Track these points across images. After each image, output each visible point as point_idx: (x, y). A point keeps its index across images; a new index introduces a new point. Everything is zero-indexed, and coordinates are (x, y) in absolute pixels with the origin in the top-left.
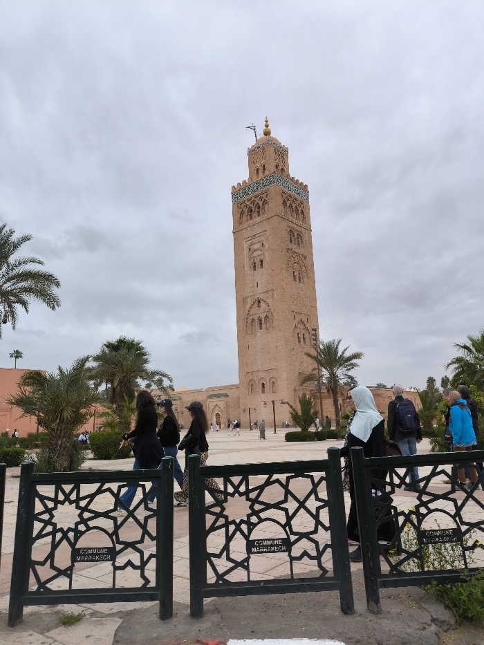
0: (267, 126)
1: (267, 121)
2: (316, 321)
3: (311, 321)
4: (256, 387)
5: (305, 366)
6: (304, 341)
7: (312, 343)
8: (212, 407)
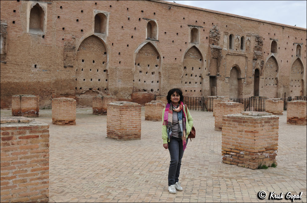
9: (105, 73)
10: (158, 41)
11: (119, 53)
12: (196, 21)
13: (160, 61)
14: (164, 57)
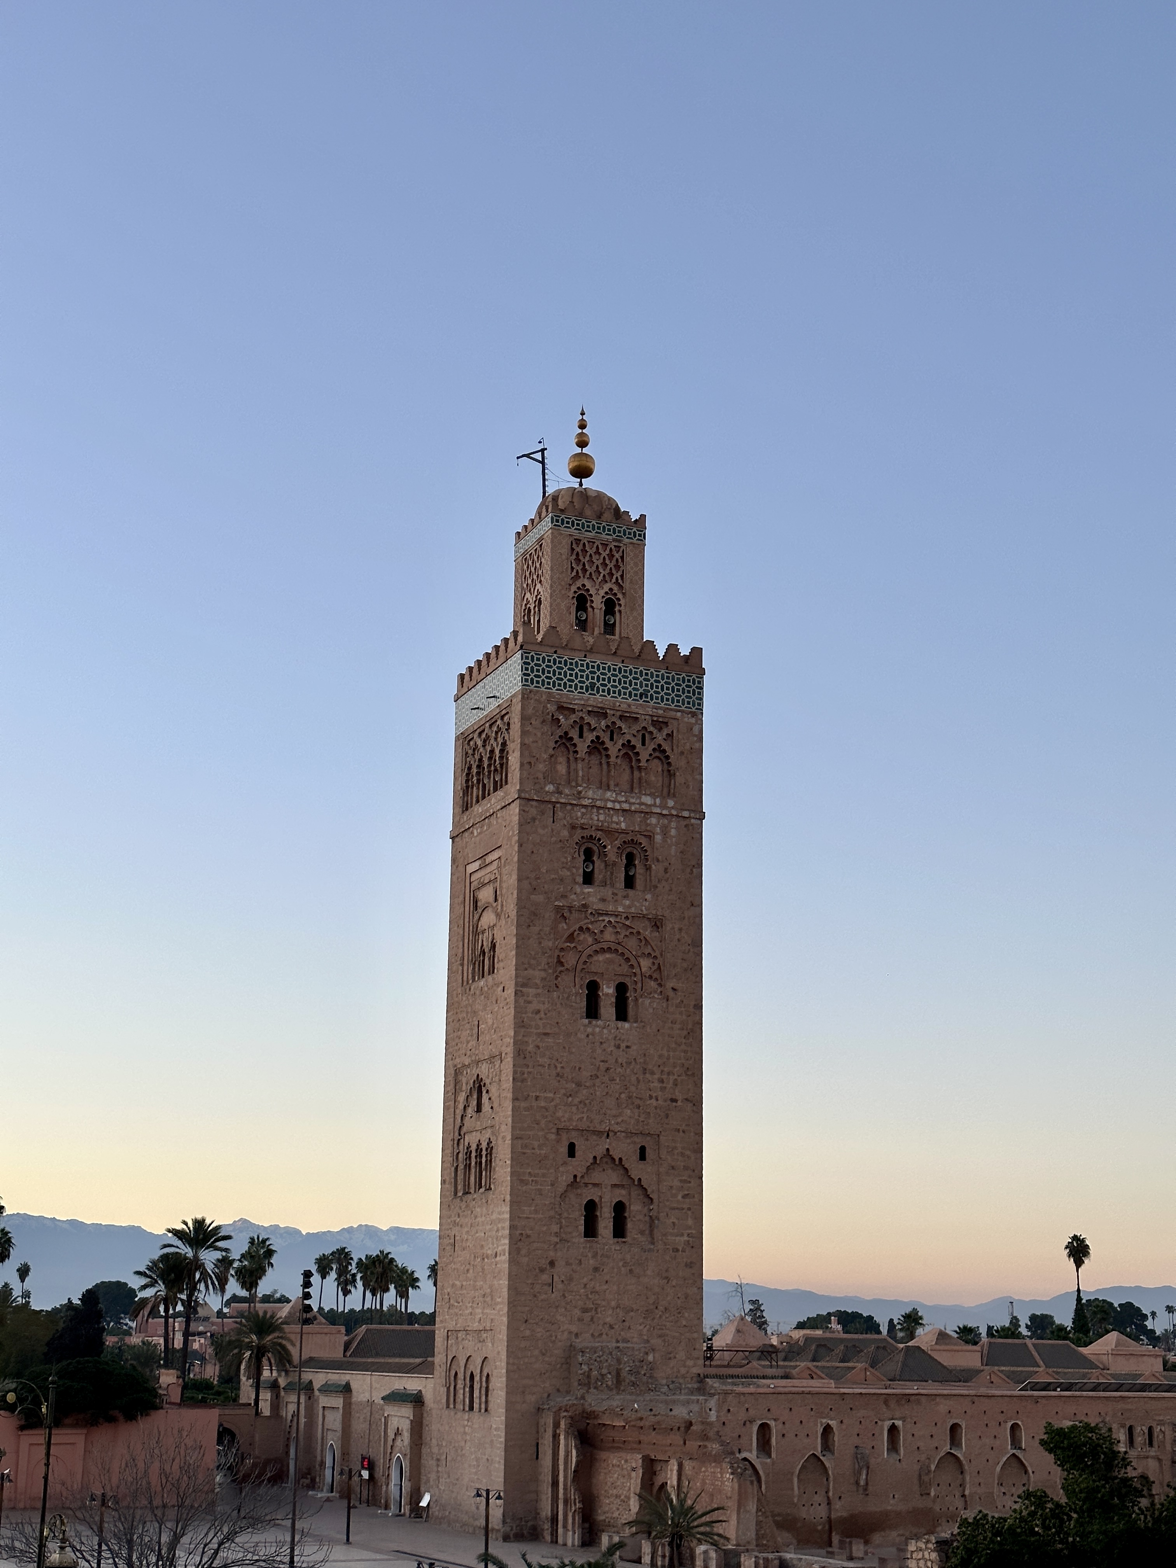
0: (582, 443)
1: (583, 426)
2: (688, 1153)
3: (664, 1154)
4: (460, 1385)
5: (608, 1320)
6: (619, 1231)
7: (657, 1234)
8: (391, 1435)
9: (963, 1499)
10: (1024, 1450)
11: (978, 1472)
12: (1075, 1414)
13: (1029, 1477)
14: (1033, 1472)
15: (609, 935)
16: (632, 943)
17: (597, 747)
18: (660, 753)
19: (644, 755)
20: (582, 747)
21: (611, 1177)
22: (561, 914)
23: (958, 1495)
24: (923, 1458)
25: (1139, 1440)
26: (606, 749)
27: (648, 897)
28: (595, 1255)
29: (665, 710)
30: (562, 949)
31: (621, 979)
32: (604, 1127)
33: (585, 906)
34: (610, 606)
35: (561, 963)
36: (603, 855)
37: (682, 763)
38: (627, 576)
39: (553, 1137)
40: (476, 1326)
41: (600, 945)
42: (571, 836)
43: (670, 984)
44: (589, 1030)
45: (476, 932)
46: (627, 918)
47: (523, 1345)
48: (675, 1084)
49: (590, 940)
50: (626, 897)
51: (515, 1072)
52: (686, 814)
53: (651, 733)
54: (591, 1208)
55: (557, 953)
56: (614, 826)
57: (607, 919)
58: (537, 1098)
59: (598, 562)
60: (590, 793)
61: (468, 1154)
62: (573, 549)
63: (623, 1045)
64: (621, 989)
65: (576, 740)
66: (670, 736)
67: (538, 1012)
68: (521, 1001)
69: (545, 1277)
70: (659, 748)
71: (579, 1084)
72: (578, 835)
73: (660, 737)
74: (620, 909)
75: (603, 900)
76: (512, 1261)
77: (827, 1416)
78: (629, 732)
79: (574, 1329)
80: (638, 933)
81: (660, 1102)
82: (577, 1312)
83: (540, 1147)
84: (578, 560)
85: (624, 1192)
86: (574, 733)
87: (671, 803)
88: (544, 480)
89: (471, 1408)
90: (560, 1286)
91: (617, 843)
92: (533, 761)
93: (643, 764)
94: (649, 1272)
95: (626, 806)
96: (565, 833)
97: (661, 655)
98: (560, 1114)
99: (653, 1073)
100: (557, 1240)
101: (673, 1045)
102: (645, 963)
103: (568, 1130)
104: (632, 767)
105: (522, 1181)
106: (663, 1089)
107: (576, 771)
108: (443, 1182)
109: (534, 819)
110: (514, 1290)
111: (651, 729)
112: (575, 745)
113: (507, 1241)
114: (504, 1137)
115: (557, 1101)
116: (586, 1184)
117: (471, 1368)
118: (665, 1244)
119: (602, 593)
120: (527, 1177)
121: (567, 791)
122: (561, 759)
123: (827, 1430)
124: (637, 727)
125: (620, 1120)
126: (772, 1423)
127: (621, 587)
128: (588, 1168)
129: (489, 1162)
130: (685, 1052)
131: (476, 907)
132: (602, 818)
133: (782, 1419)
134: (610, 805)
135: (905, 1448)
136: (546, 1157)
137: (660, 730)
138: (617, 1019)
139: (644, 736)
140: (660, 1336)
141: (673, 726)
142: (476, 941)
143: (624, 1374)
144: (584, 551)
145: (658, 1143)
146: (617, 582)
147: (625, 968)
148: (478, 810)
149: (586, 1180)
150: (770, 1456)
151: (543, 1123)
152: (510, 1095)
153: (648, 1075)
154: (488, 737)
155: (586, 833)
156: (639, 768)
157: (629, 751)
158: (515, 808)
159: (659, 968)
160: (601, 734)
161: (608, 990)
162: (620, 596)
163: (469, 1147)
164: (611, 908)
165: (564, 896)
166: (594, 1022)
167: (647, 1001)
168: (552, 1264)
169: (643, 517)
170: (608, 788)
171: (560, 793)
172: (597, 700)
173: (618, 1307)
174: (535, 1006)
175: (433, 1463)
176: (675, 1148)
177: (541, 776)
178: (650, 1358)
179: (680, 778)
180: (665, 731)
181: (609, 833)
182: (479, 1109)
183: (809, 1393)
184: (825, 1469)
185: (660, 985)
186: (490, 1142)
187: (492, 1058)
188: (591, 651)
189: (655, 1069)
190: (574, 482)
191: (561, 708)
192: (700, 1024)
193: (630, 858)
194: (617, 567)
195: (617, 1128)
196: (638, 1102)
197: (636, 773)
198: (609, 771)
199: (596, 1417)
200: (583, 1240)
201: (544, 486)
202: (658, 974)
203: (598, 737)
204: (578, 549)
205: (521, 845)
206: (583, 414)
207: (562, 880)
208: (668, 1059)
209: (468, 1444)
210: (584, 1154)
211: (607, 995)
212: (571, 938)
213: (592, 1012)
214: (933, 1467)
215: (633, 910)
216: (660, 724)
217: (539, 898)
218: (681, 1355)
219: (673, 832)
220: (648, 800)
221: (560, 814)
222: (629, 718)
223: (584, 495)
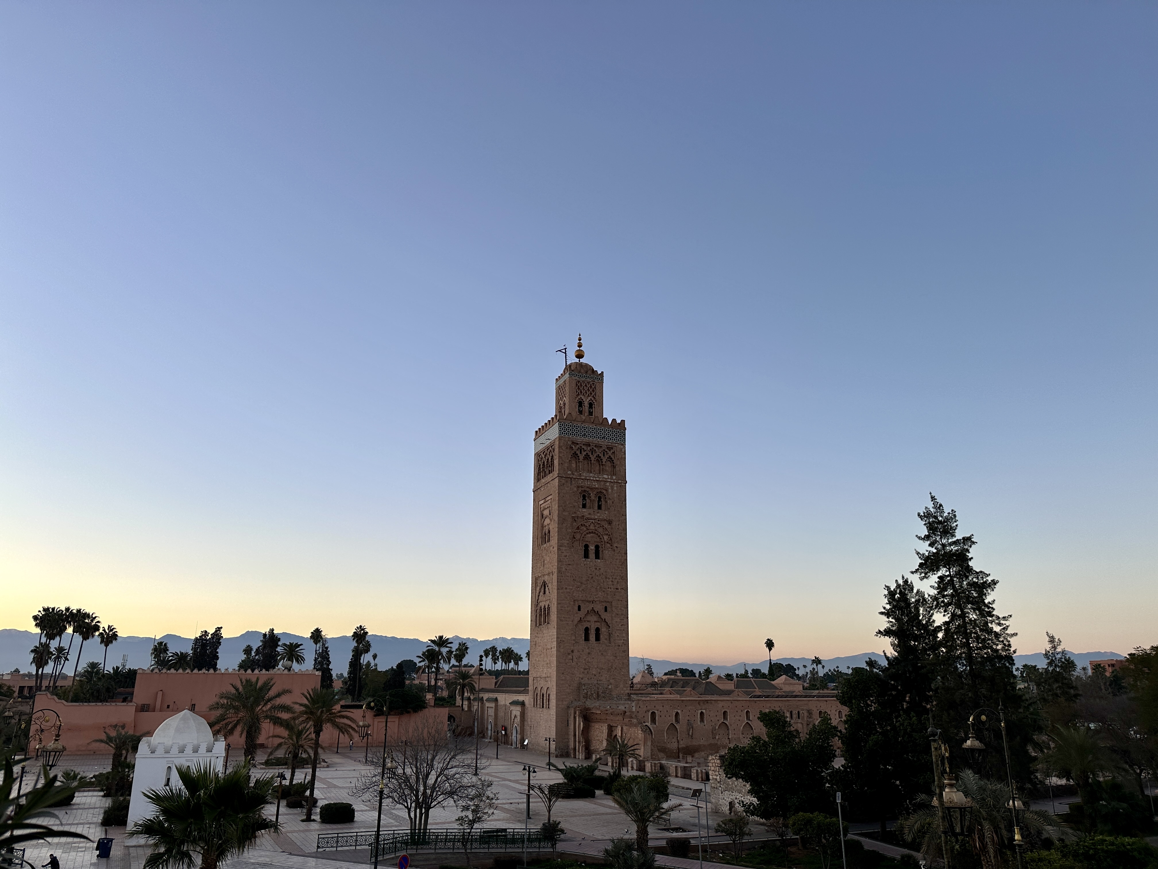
0: (580, 346)
1: (580, 339)
2: (623, 609)
3: (614, 609)
4: (538, 698)
5: (594, 673)
6: (598, 639)
7: (612, 640)
8: (513, 717)
9: (729, 740)
10: (751, 721)
11: (734, 729)
12: (770, 707)
13: (753, 731)
14: (755, 729)
15: (592, 527)
16: (600, 530)
17: (587, 457)
18: (610, 459)
19: (604, 460)
20: (581, 457)
21: (593, 618)
22: (574, 519)
23: (727, 738)
24: (713, 724)
25: (794, 716)
26: (590, 458)
27: (606, 512)
28: (588, 648)
29: (611, 443)
30: (575, 532)
31: (596, 544)
32: (591, 599)
33: (583, 516)
34: (591, 405)
35: (575, 538)
36: (589, 497)
37: (618, 463)
38: (597, 394)
39: (573, 603)
40: (544, 675)
41: (589, 531)
42: (578, 490)
43: (615, 545)
44: (585, 563)
45: (543, 526)
46: (599, 521)
47: (562, 682)
48: (618, 583)
49: (585, 529)
50: (598, 513)
51: (558, 579)
52: (620, 481)
53: (607, 452)
54: (587, 630)
55: (573, 534)
56: (593, 486)
57: (591, 521)
58: (566, 588)
59: (586, 389)
60: (584, 474)
61: (541, 610)
62: (577, 385)
63: (598, 568)
64: (597, 547)
65: (579, 454)
66: (614, 453)
67: (566, 556)
68: (560, 552)
69: (570, 657)
70: (610, 457)
71: (581, 583)
72: (580, 489)
73: (610, 453)
74: (596, 517)
75: (590, 514)
76: (557, 651)
77: (677, 709)
78: (598, 452)
79: (581, 676)
80: (603, 526)
81: (612, 590)
82: (582, 670)
83: (568, 607)
84: (579, 388)
85: (599, 624)
86: (578, 452)
87: (614, 478)
88: (566, 359)
89: (543, 707)
90: (576, 660)
91: (595, 493)
92: (563, 462)
93: (604, 463)
94: (609, 654)
95: (598, 479)
96: (575, 489)
97: (610, 423)
98: (574, 594)
99: (609, 579)
100: (574, 642)
101: (617, 568)
102: (606, 537)
103: (578, 601)
104: (599, 465)
105: (561, 620)
106: (613, 585)
107: (579, 466)
108: (531, 621)
109: (564, 484)
110: (558, 661)
111: (607, 450)
112: (578, 457)
113: (555, 643)
114: (554, 604)
115: (574, 589)
116: (585, 621)
117: (543, 691)
118: (615, 643)
119: (588, 400)
120: (563, 619)
121: (576, 474)
122: (573, 462)
123: (677, 714)
124: (601, 450)
125: (597, 596)
126: (656, 711)
127: (595, 398)
128: (585, 615)
129: (549, 613)
130: (621, 570)
131: (542, 517)
132: (589, 483)
133: (660, 710)
134: (592, 478)
135: (706, 721)
136: (570, 611)
137: (610, 451)
138: (596, 558)
139: (604, 453)
140: (613, 679)
141: (615, 449)
142: (542, 530)
143: (600, 693)
144: (581, 385)
145: (611, 605)
146: (593, 396)
147: (598, 540)
148: (543, 481)
149: (585, 619)
150: (655, 724)
151: (568, 597)
152: (556, 588)
153: (607, 580)
154: (546, 454)
155: (583, 489)
156: (602, 465)
157: (599, 459)
158: (557, 480)
159: (611, 539)
160: (588, 452)
161: (592, 548)
162: (594, 401)
163: (541, 607)
164: (593, 517)
165: (575, 513)
166: (587, 560)
167: (607, 552)
168: (572, 651)
169: (602, 372)
170: (591, 472)
171: (573, 474)
172: (586, 440)
173: (597, 667)
174: (565, 554)
175: (528, 728)
176: (618, 607)
177: (566, 468)
178: (610, 687)
179: (617, 469)
180: (612, 451)
181: (592, 489)
182: (544, 593)
183: (670, 700)
184: (677, 729)
185: (611, 546)
186: (549, 605)
187: (549, 574)
188: (584, 422)
189: (610, 577)
190: (577, 360)
191: (573, 443)
192: (627, 560)
193: (600, 498)
194: (593, 391)
195: (596, 600)
196: (604, 589)
197: (601, 467)
198: (591, 466)
199: (590, 710)
200: (584, 642)
201: (566, 362)
202: (611, 541)
203: (587, 454)
204: (579, 385)
205: (559, 494)
206: (580, 335)
207: (574, 507)
208: (615, 573)
209: (542, 721)
210: (584, 611)
211: (592, 549)
212: (578, 528)
213: (586, 556)
214: (717, 728)
215: (601, 517)
216: (610, 448)
217: (566, 514)
218: (622, 686)
219: (615, 488)
220: (606, 476)
221: (574, 482)
222: (599, 446)
223: (581, 365)
